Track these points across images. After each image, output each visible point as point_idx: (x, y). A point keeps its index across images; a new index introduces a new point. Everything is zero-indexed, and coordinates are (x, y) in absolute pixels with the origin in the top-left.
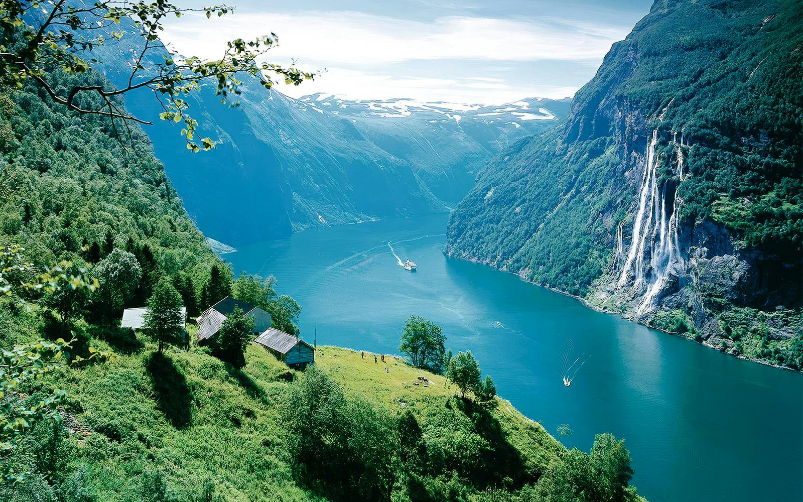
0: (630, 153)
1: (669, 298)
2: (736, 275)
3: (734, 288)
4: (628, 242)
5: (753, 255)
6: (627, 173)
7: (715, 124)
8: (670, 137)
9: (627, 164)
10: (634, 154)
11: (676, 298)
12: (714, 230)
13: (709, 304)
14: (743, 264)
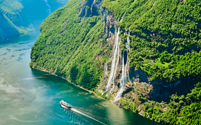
0: (109, 31)
1: (126, 94)
2: (149, 90)
3: (149, 94)
4: (109, 70)
5: (155, 83)
6: (107, 39)
7: (141, 28)
8: (124, 31)
9: (108, 36)
10: (110, 32)
11: (128, 95)
12: (141, 73)
13: (140, 99)
14: (151, 86)
